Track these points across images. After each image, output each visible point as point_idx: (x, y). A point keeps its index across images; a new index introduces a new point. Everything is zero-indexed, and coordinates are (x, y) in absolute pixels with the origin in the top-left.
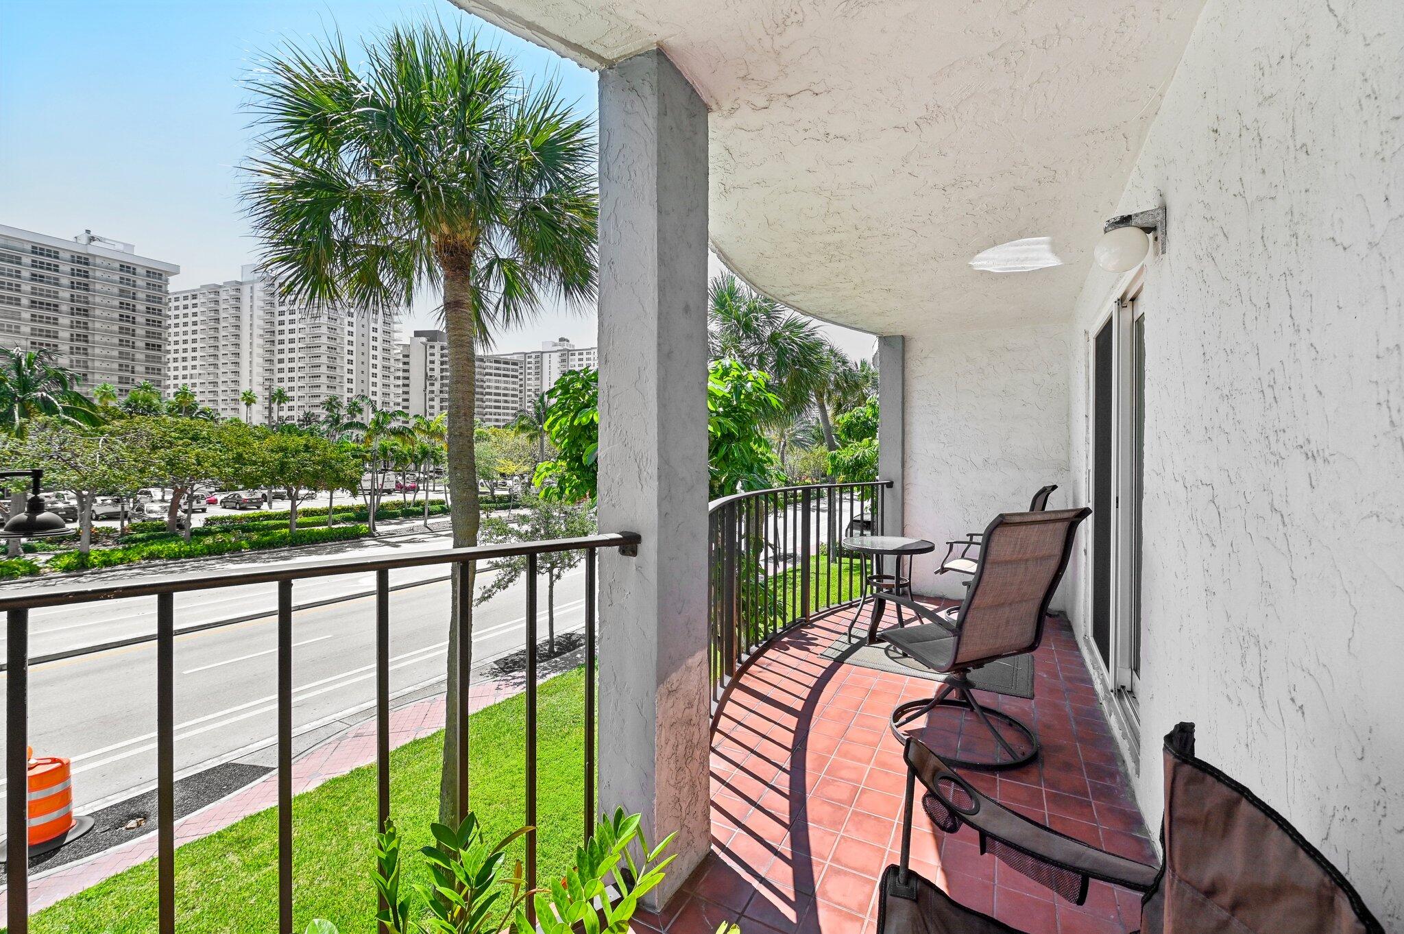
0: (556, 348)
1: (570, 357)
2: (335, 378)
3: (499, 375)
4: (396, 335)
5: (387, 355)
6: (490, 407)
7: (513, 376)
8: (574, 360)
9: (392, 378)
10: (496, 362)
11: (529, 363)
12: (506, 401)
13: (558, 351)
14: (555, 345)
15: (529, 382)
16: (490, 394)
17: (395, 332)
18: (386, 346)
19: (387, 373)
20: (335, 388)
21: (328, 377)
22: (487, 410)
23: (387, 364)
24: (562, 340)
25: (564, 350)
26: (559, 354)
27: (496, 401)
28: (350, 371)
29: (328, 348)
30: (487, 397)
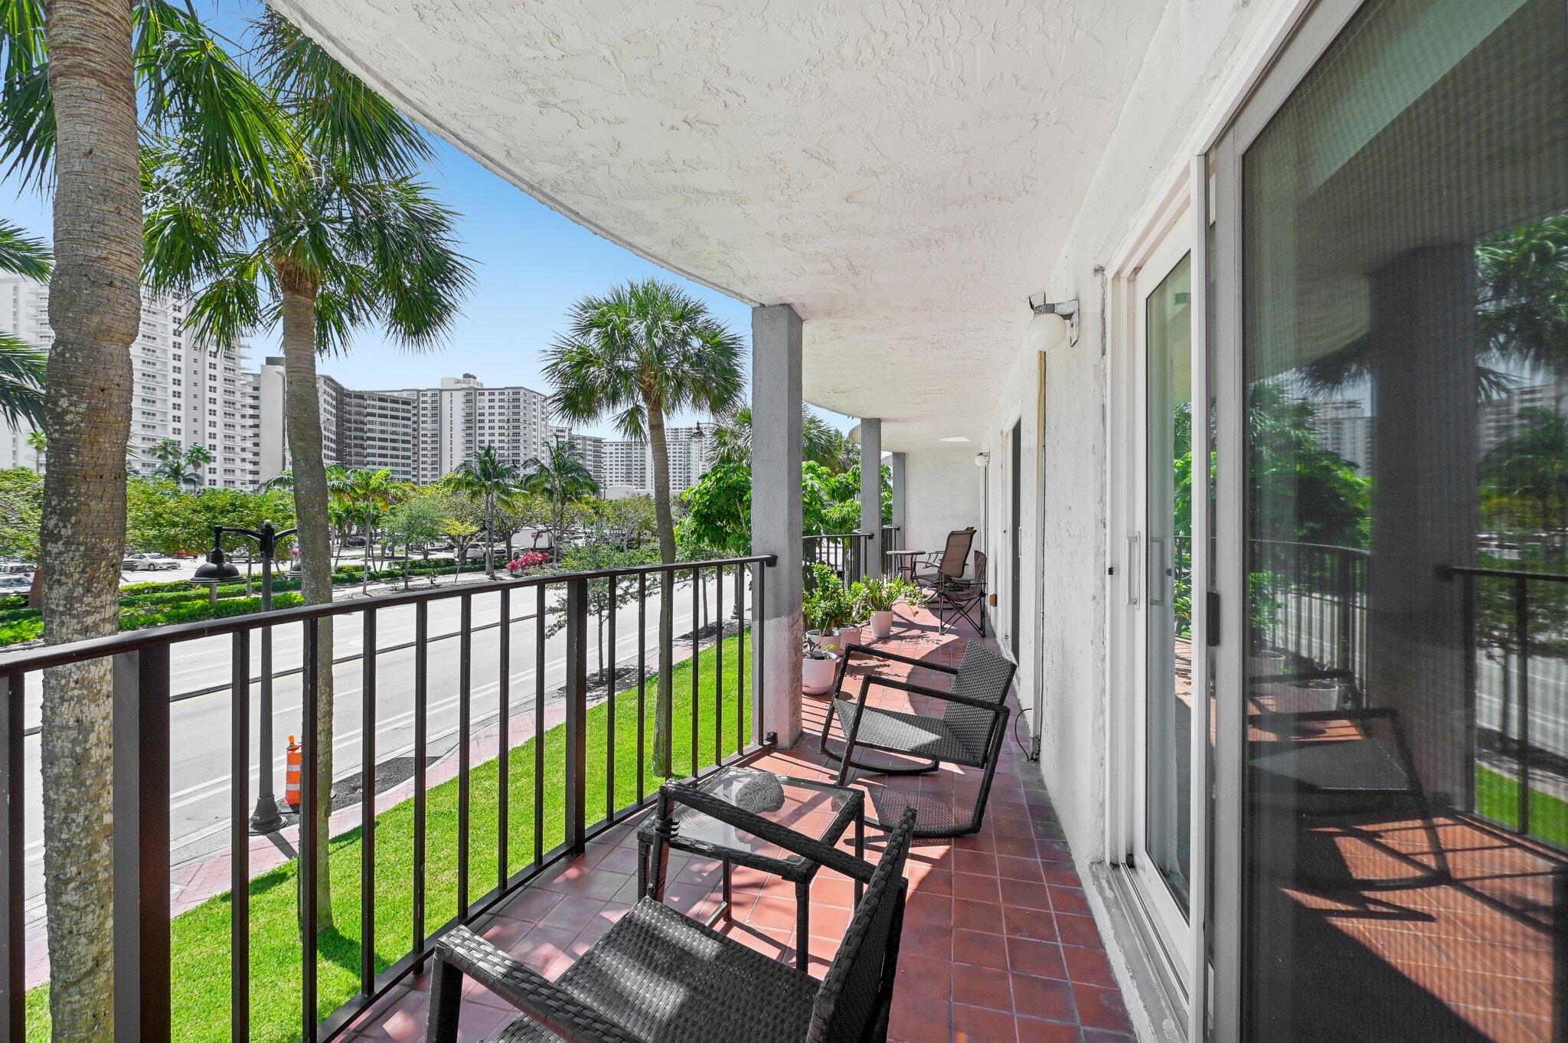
0: (459, 386)
1: (478, 398)
2: (154, 415)
3: (386, 416)
4: (243, 363)
5: (230, 387)
6: (374, 455)
7: (403, 418)
8: (484, 401)
9: (238, 416)
10: (381, 400)
11: (424, 402)
12: (394, 449)
13: (462, 389)
14: (458, 382)
15: (425, 425)
16: (374, 439)
17: (242, 357)
18: (230, 375)
19: (230, 410)
20: (154, 427)
21: (144, 413)
22: (369, 459)
23: (230, 398)
24: (466, 376)
25: (470, 388)
26: (463, 393)
27: (381, 448)
28: (176, 407)
29: (144, 375)
30: (369, 442)
